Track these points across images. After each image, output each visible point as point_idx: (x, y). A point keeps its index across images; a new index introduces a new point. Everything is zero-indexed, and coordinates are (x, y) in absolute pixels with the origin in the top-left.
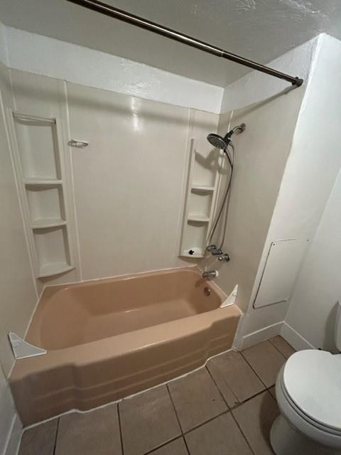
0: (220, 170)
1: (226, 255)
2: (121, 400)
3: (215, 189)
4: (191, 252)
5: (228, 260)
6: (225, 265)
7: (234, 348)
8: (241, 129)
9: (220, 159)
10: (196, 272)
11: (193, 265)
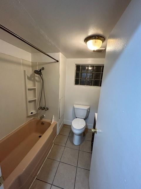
0: (37, 81)
1: (47, 108)
2: (36, 177)
3: (36, 87)
4: (32, 113)
5: (48, 109)
6: (47, 111)
7: (57, 134)
8: (43, 69)
9: (36, 78)
10: (35, 120)
11: (32, 118)
